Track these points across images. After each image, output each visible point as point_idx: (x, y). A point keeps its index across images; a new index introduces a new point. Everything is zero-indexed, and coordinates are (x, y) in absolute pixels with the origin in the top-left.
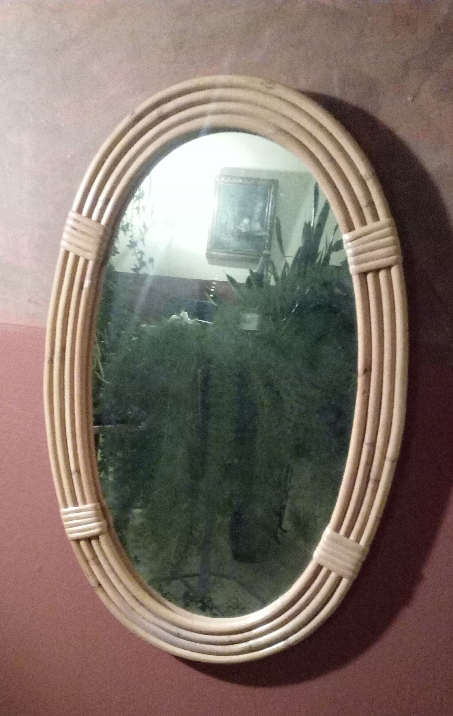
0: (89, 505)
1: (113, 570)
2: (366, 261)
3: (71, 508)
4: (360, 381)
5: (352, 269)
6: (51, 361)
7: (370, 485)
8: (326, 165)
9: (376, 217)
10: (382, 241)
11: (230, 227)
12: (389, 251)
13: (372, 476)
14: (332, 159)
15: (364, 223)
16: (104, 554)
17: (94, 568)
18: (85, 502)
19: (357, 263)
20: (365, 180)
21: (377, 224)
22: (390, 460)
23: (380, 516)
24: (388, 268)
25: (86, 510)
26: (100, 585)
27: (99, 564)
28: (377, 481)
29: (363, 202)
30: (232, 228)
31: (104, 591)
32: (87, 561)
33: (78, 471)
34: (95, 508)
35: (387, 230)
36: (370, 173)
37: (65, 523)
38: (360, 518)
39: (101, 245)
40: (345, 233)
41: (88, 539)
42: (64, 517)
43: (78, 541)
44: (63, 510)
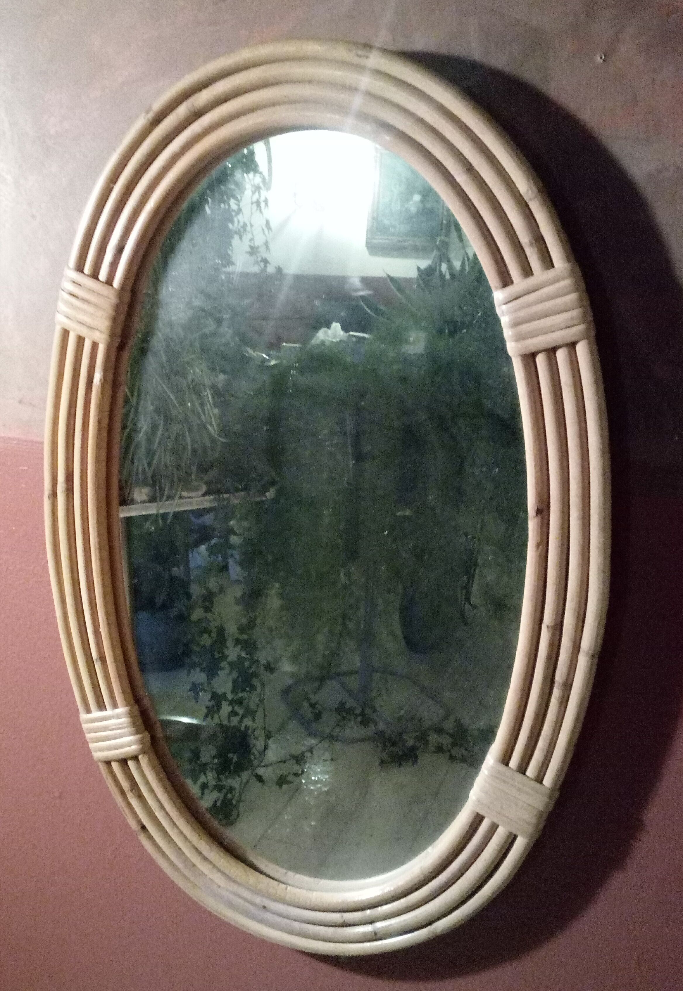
0: (122, 710)
1: (162, 807)
2: (533, 334)
3: (96, 714)
4: (532, 525)
5: (512, 348)
6: (54, 495)
7: (556, 692)
8: (461, 178)
9: (548, 262)
10: (560, 301)
11: (397, 207)
12: (572, 319)
13: (560, 676)
14: (470, 169)
15: (527, 271)
16: (147, 783)
17: (134, 802)
18: (115, 706)
19: (519, 338)
20: (527, 201)
21: (550, 274)
22: (588, 653)
23: (575, 741)
24: (572, 346)
25: (118, 717)
26: (143, 828)
27: (140, 797)
28: (568, 686)
29: (524, 238)
30: (399, 208)
31: (150, 837)
32: (123, 793)
33: (102, 659)
34: (131, 714)
35: (567, 283)
36: (535, 190)
37: (88, 736)
38: (542, 744)
39: (114, 320)
40: (497, 288)
41: (123, 762)
42: (85, 726)
43: (108, 763)
44: (83, 716)
